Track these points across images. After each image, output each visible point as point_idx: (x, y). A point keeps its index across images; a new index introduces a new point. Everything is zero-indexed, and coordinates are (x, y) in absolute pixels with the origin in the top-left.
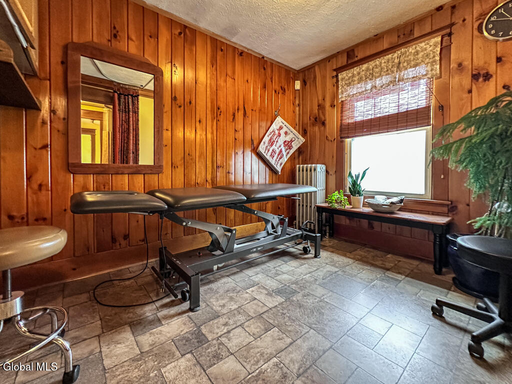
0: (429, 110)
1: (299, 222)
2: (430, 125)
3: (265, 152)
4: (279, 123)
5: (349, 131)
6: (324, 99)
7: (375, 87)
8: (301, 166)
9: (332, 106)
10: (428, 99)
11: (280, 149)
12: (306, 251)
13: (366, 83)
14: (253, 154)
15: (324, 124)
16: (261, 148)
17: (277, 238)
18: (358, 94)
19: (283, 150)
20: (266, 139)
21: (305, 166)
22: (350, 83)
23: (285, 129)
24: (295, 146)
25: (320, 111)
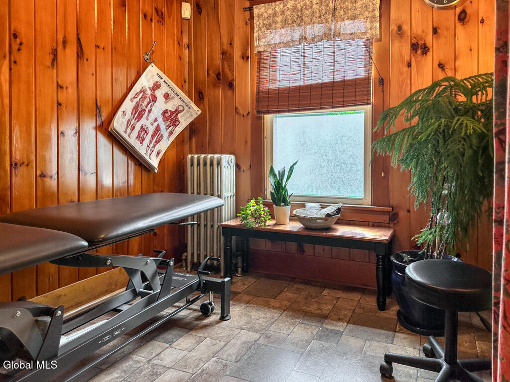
0: (369, 83)
1: (192, 255)
2: (370, 104)
3: (125, 132)
4: (152, 76)
5: (270, 103)
6: (231, 44)
7: (305, 38)
8: (196, 156)
9: (245, 57)
10: (368, 67)
11: (156, 124)
12: (206, 311)
13: (293, 30)
14: (100, 136)
15: (231, 85)
16: (117, 122)
17: (153, 302)
18: (282, 45)
19: (163, 127)
20: (128, 105)
21: (203, 156)
22: (270, 25)
23: (164, 89)
24: (184, 121)
25: (225, 63)
